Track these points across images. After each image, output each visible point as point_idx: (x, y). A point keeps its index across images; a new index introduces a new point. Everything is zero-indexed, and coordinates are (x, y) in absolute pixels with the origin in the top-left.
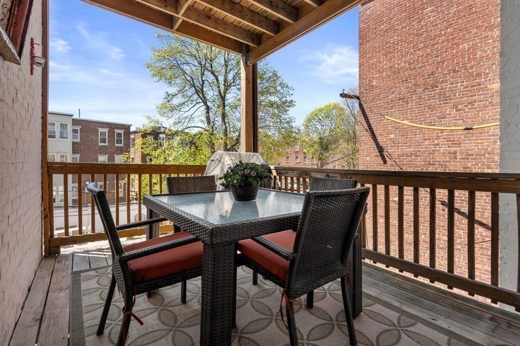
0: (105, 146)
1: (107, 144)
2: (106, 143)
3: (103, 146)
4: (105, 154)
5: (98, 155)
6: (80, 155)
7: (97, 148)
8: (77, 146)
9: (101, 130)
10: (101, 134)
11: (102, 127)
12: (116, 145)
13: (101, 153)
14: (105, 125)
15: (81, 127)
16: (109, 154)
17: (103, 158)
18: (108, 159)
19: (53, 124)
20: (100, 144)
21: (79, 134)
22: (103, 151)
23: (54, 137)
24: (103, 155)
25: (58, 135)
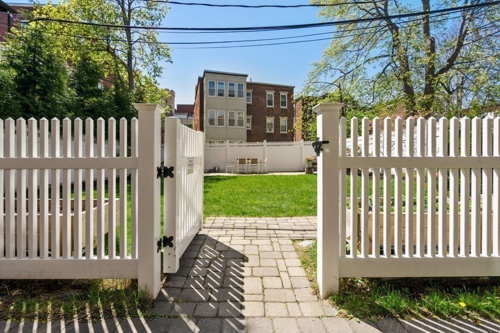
0: (272, 109)
1: (273, 106)
3: (270, 108)
4: (272, 116)
5: (266, 117)
6: (252, 116)
7: (265, 110)
8: (250, 108)
9: (268, 93)
10: (268, 96)
11: (269, 90)
12: (281, 107)
13: (268, 115)
14: (271, 88)
15: (252, 90)
16: (275, 116)
17: (270, 120)
18: (274, 121)
19: (233, 85)
20: (268, 106)
21: (251, 97)
22: (270, 112)
23: (233, 96)
24: (270, 117)
25: (236, 94)
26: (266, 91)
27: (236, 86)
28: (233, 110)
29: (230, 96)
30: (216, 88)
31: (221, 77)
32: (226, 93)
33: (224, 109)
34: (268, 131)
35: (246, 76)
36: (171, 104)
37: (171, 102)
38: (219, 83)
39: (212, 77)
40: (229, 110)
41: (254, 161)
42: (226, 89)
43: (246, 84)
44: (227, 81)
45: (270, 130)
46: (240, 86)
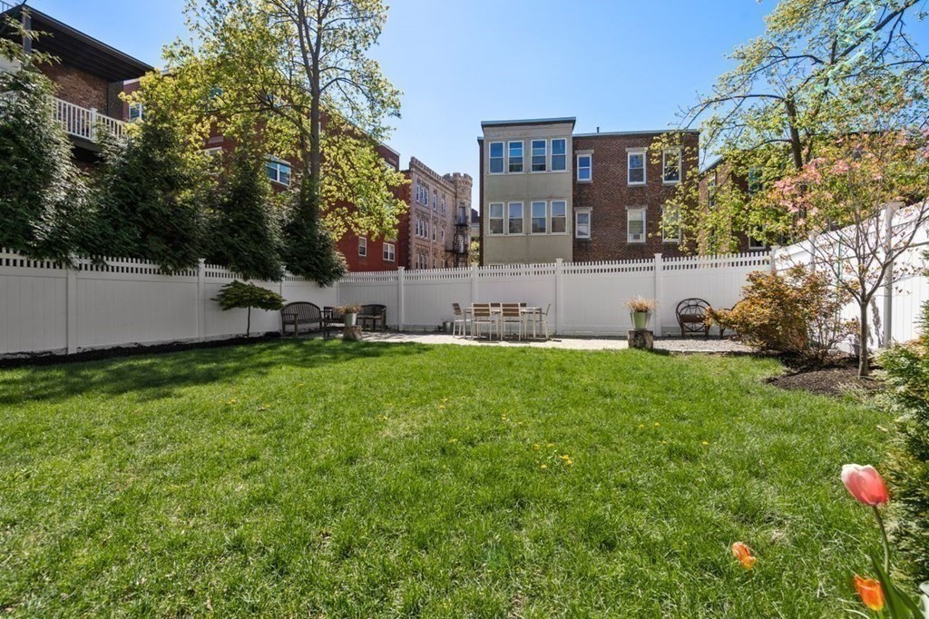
0: (641, 188)
1: (644, 183)
2: (642, 180)
3: (635, 188)
4: (641, 204)
5: (626, 208)
6: (591, 209)
7: (625, 192)
8: (587, 191)
9: (631, 153)
10: (632, 161)
11: (633, 146)
12: (664, 182)
13: (632, 204)
14: (639, 141)
15: (593, 151)
16: (649, 204)
17: (636, 215)
18: (647, 216)
19: (542, 144)
20: (630, 183)
21: (590, 167)
22: (636, 197)
23: (542, 168)
24: (637, 207)
25: (549, 163)
26: (627, 149)
27: (549, 147)
28: (540, 199)
29: (535, 168)
30: (506, 156)
31: (517, 131)
32: (527, 163)
33: (522, 199)
34: (630, 240)
35: (572, 121)
36: (465, 200)
37: (463, 196)
38: (512, 145)
39: (497, 133)
40: (534, 199)
41: (511, 311)
42: (527, 154)
43: (571, 139)
44: (530, 139)
45: (637, 237)
46: (558, 145)
